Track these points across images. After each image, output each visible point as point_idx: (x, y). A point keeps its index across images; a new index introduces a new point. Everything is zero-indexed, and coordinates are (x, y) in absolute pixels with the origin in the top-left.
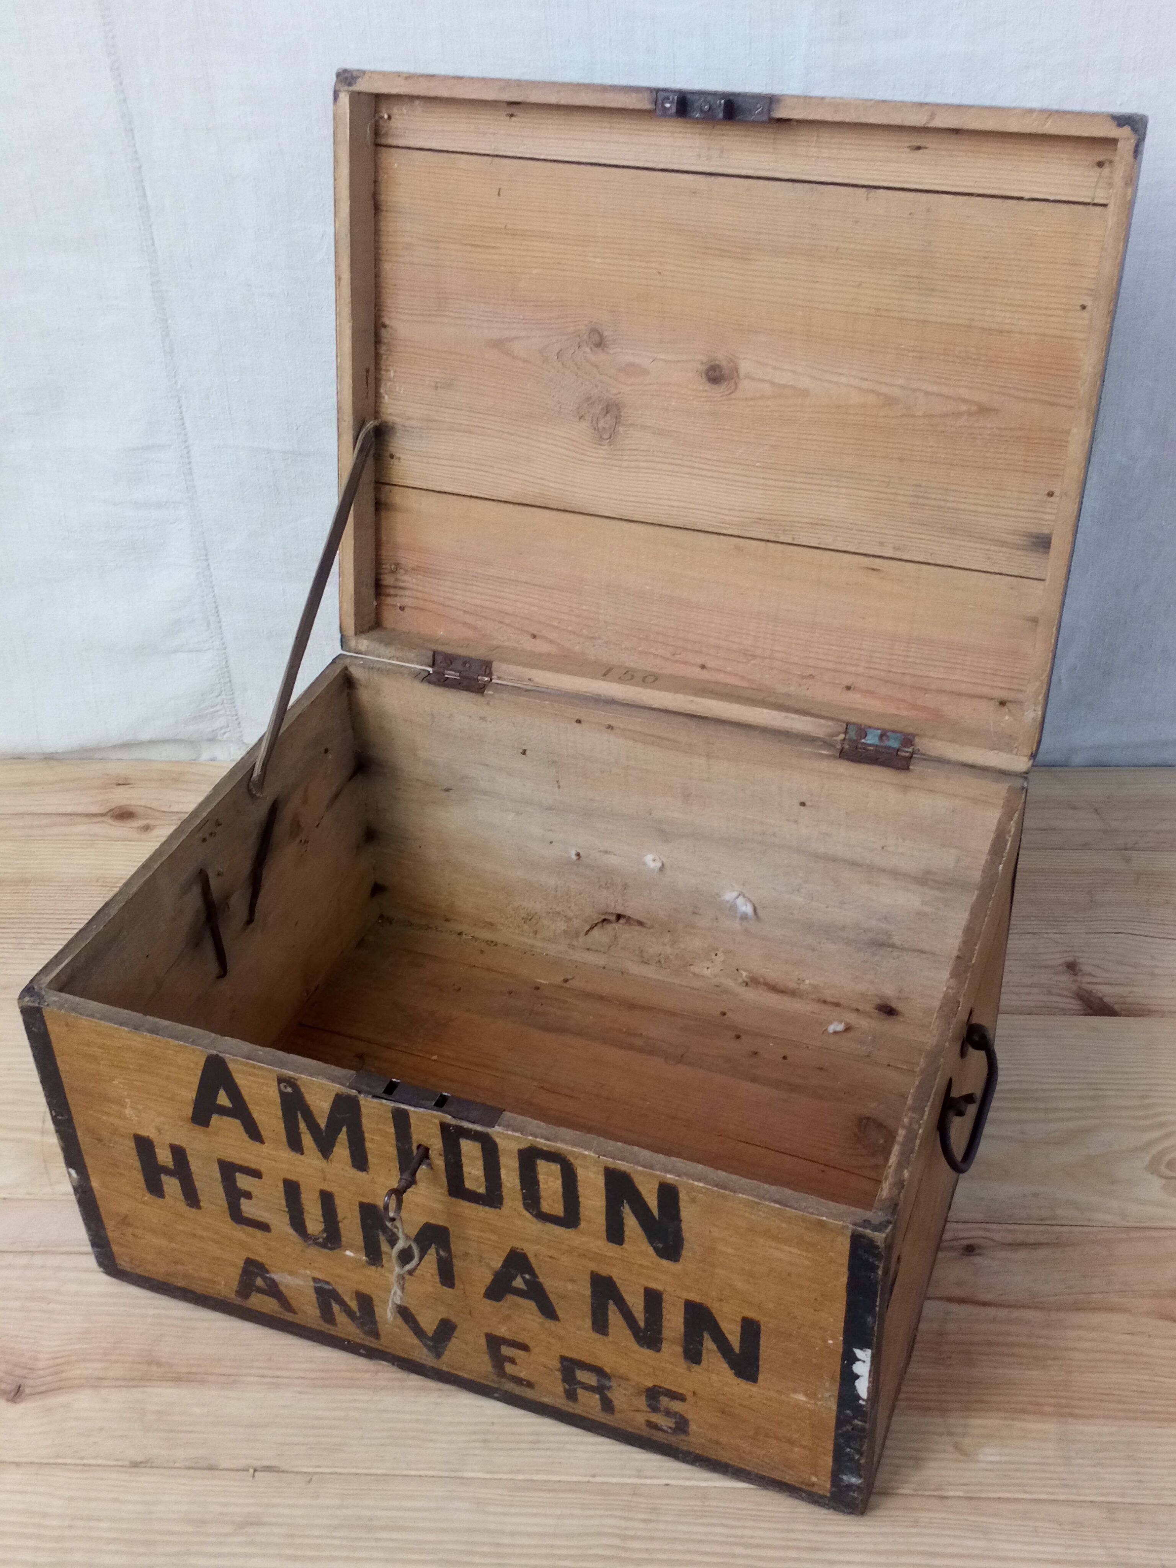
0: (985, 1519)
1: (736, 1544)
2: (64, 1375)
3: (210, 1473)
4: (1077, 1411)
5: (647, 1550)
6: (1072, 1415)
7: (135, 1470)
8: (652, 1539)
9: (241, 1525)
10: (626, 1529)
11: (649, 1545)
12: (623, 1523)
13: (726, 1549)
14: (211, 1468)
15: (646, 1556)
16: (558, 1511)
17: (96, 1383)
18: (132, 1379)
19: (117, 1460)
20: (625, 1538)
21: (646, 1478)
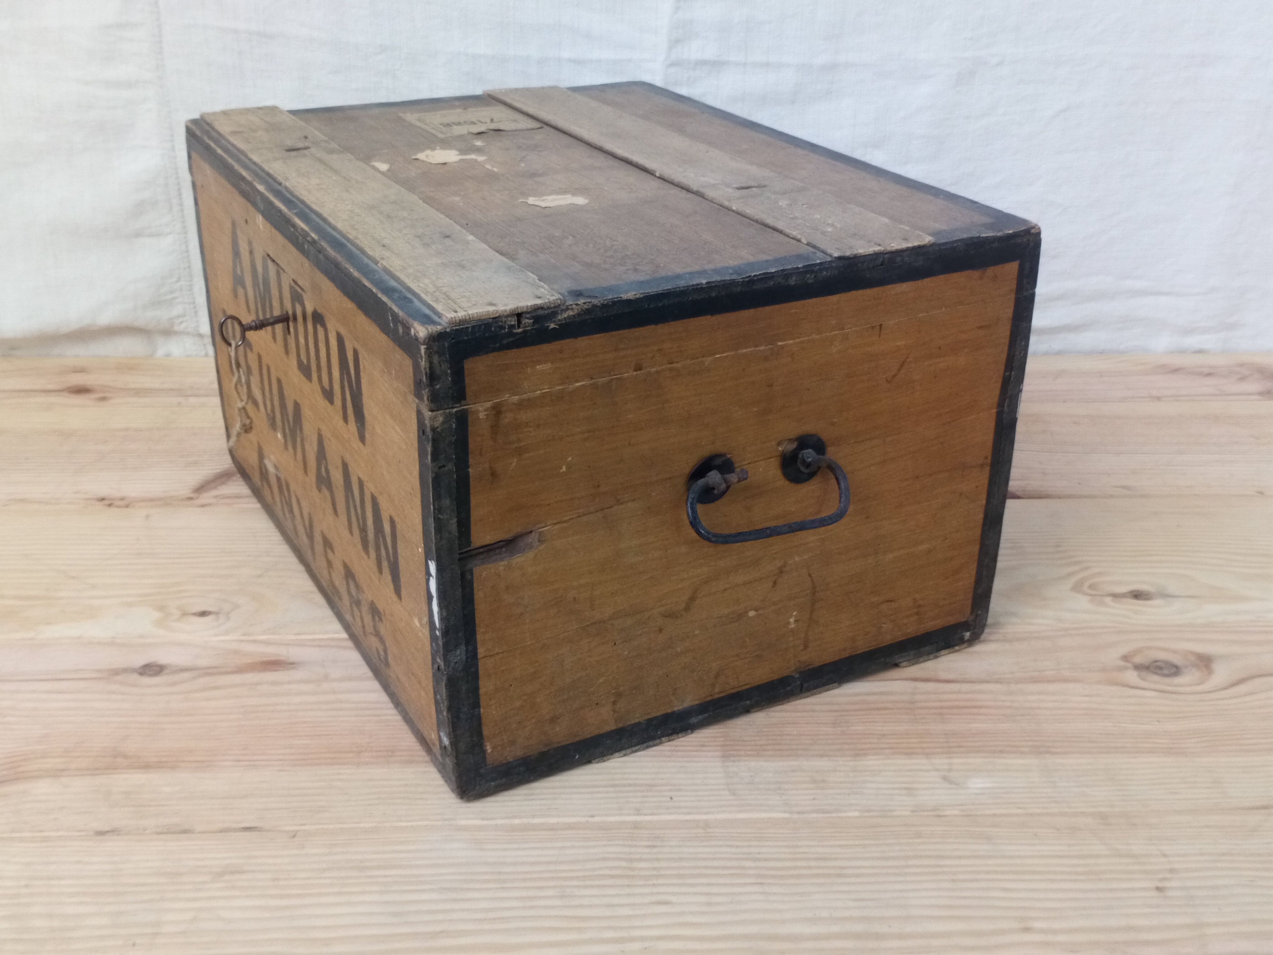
0: (985, 829)
1: (746, 859)
2: (22, 769)
3: (184, 835)
4: (1053, 750)
5: (654, 869)
6: (1048, 752)
7: (101, 838)
8: (658, 860)
9: (221, 874)
10: (630, 854)
11: (656, 865)
12: (627, 850)
13: (735, 863)
14: (185, 832)
15: (655, 873)
16: (559, 844)
17: (56, 774)
18: (97, 769)
19: (80, 831)
20: (631, 860)
21: (646, 815)
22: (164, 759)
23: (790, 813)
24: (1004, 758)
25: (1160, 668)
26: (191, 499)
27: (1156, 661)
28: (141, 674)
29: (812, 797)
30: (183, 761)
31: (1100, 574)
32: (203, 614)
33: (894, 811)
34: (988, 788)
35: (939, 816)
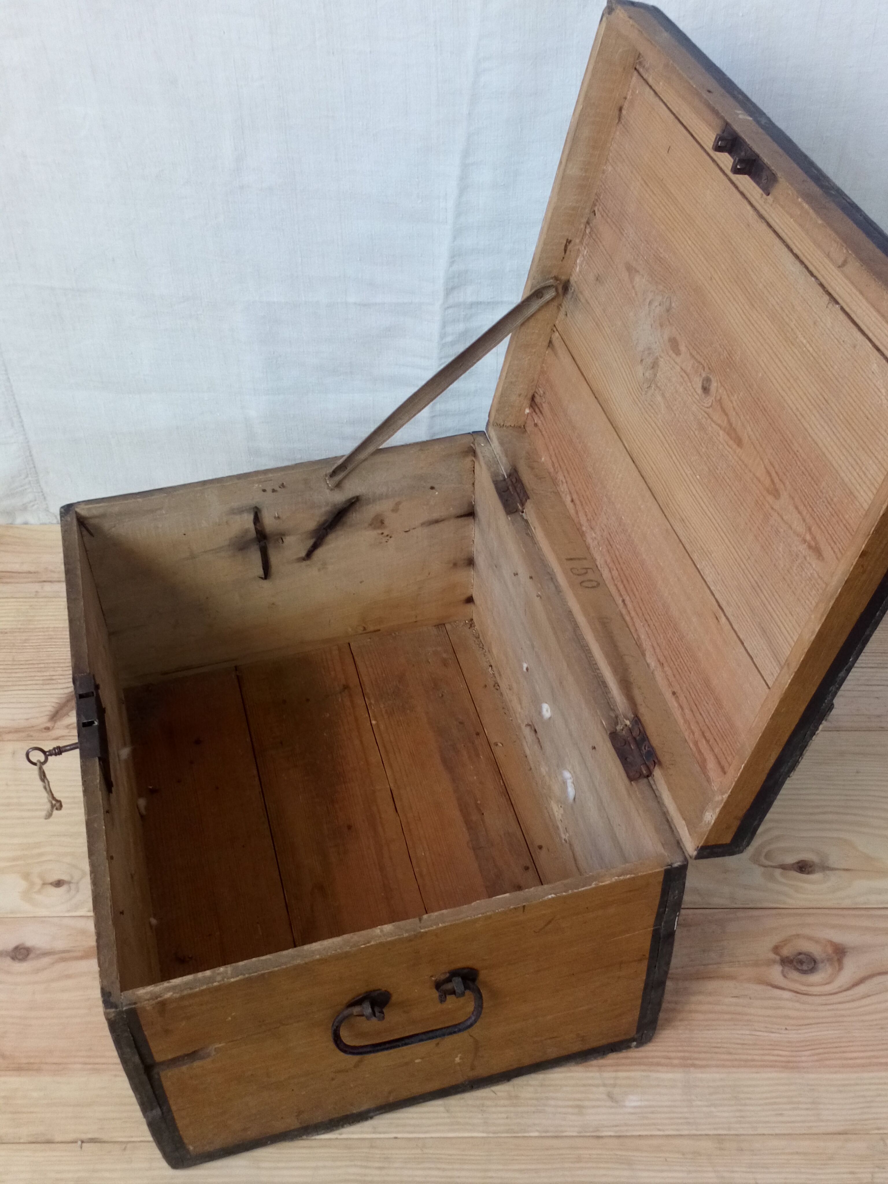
0: (630, 1153)
3: (47, 1146)
6: (694, 1066)
10: (365, 1175)
12: (362, 1171)
14: (49, 1142)
21: (380, 1133)
22: (32, 1061)
23: (487, 1132)
24: (658, 1071)
25: (801, 962)
26: (48, 729)
27: (800, 954)
28: (13, 958)
29: (504, 1116)
30: (46, 1063)
31: (778, 838)
32: (58, 884)
33: (566, 1131)
34: (640, 1107)
35: (598, 1137)
